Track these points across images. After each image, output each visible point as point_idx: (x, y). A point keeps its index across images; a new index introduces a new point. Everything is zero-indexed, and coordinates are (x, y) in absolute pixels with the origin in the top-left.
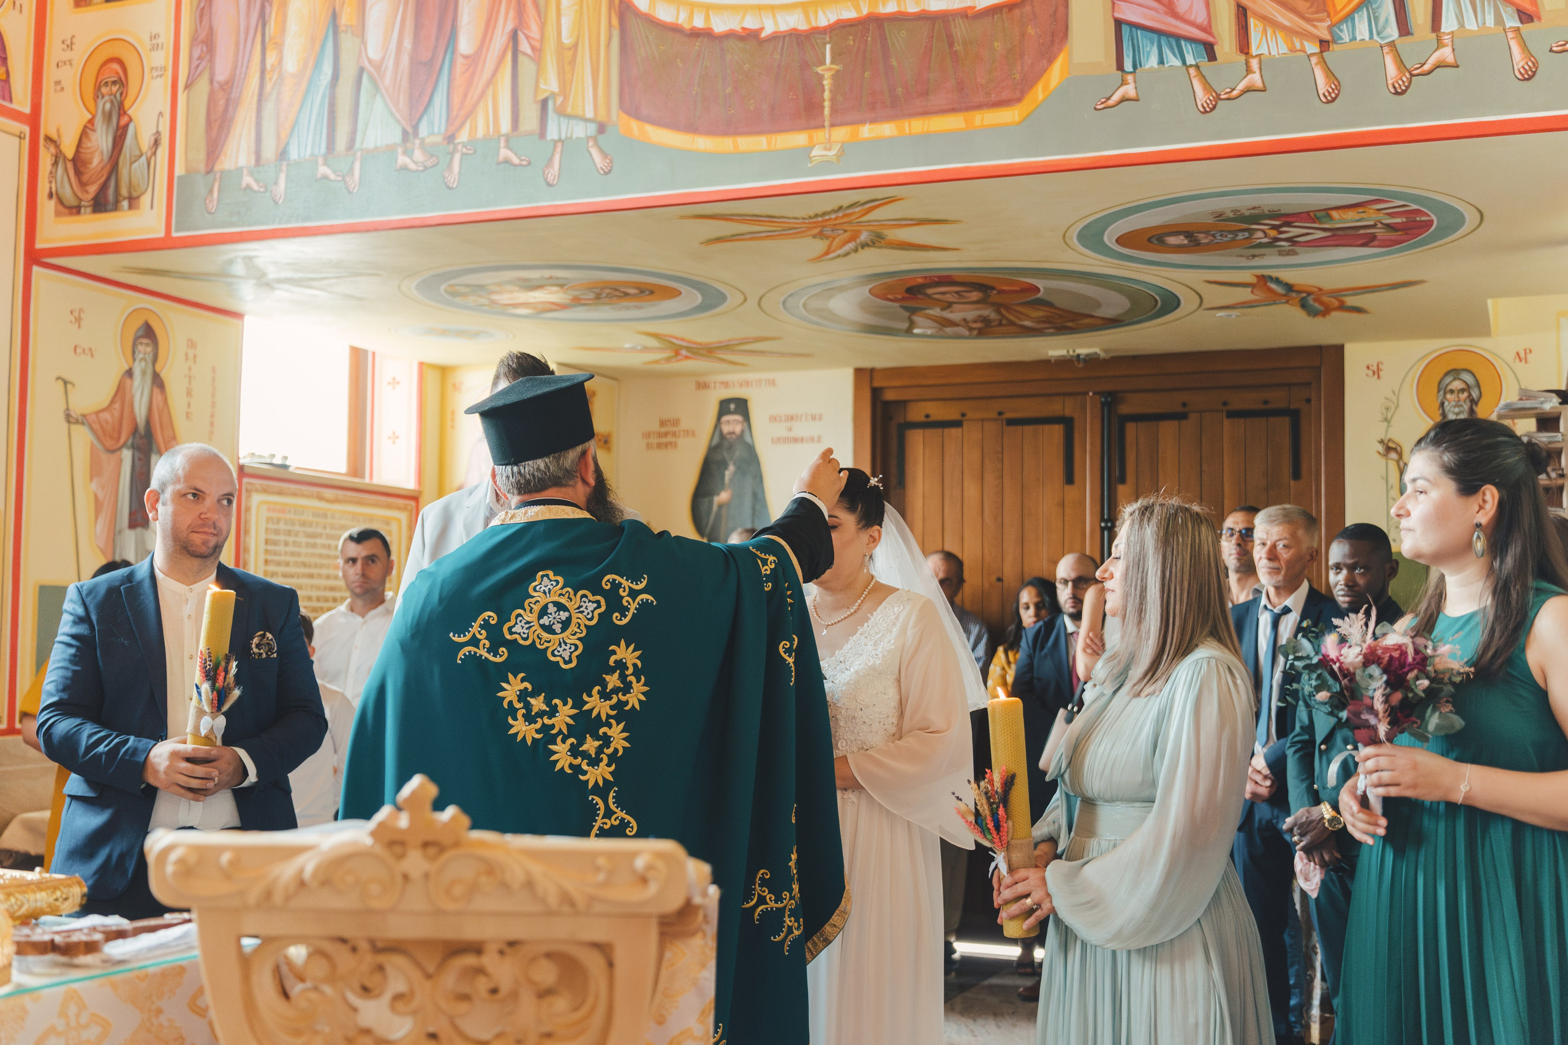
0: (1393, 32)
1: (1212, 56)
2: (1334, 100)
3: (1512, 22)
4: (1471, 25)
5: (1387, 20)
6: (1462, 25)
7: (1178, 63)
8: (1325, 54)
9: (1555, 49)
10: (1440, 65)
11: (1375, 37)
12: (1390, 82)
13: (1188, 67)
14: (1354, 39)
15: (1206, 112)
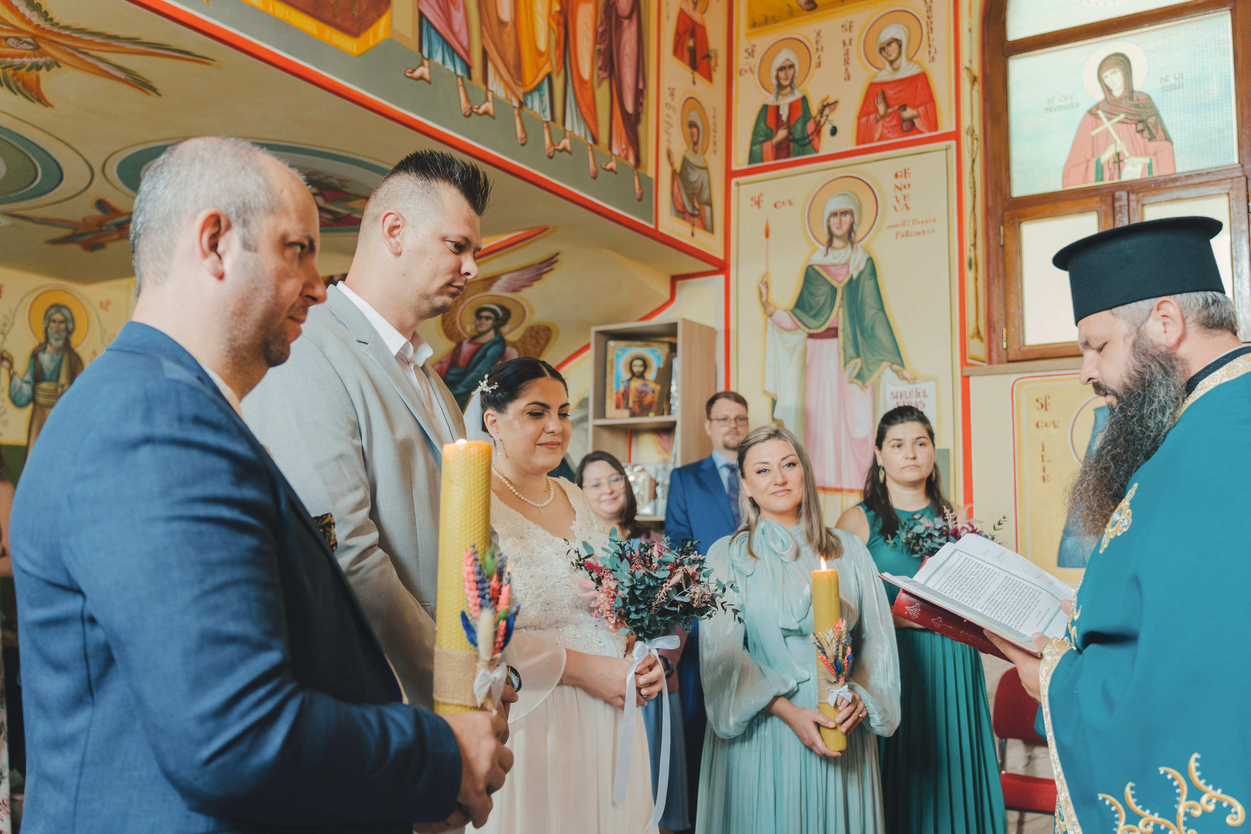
0: (548, 117)
1: (470, 77)
2: (523, 145)
3: (590, 141)
4: (577, 132)
5: (546, 106)
6: (573, 131)
7: (452, 69)
8: (521, 111)
9: (603, 167)
10: (564, 149)
11: (541, 115)
12: (547, 147)
13: (458, 76)
14: (532, 109)
15: (465, 115)
